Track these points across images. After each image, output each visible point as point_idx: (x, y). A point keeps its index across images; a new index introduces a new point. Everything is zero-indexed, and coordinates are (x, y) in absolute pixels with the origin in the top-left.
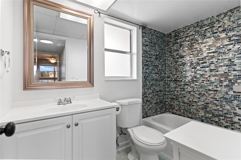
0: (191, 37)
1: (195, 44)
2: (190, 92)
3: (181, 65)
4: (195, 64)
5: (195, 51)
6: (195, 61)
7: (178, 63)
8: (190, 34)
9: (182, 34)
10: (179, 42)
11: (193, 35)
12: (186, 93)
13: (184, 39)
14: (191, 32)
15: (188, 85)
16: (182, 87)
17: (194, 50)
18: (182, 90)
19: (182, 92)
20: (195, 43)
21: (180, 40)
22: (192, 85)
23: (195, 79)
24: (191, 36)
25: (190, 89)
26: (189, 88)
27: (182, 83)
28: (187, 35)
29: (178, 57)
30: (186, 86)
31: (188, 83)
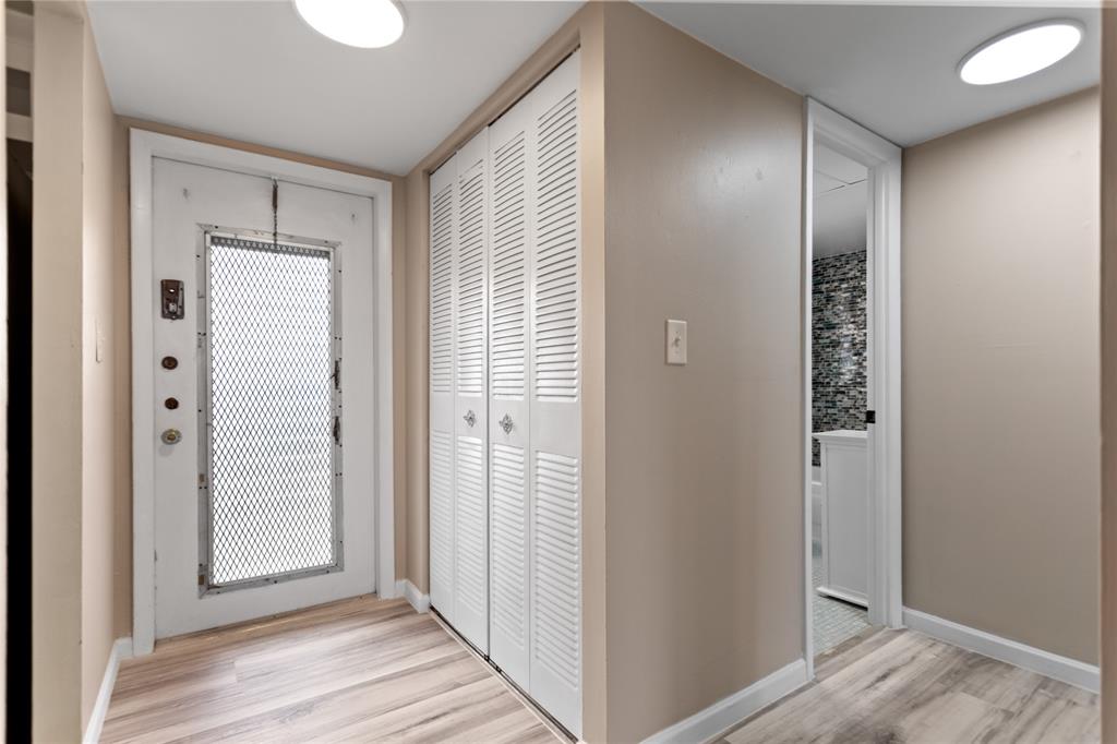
0: (851, 282)
1: (859, 300)
2: (847, 410)
3: (828, 347)
4: (859, 346)
5: (859, 316)
6: (859, 339)
7: (820, 341)
8: (849, 276)
9: (831, 271)
10: (823, 290)
11: (856, 277)
12: (839, 411)
13: (836, 284)
14: (851, 270)
15: (843, 393)
16: (829, 398)
17: (859, 313)
18: (831, 405)
19: (830, 411)
20: (860, 297)
21: (828, 285)
22: (852, 393)
23: (859, 380)
24: (852, 279)
25: (847, 402)
26: (846, 399)
27: (830, 389)
28: (842, 277)
29: (821, 326)
30: (839, 397)
31: (843, 389)
